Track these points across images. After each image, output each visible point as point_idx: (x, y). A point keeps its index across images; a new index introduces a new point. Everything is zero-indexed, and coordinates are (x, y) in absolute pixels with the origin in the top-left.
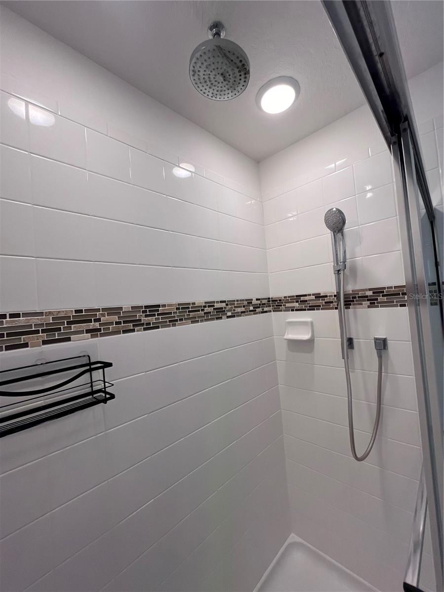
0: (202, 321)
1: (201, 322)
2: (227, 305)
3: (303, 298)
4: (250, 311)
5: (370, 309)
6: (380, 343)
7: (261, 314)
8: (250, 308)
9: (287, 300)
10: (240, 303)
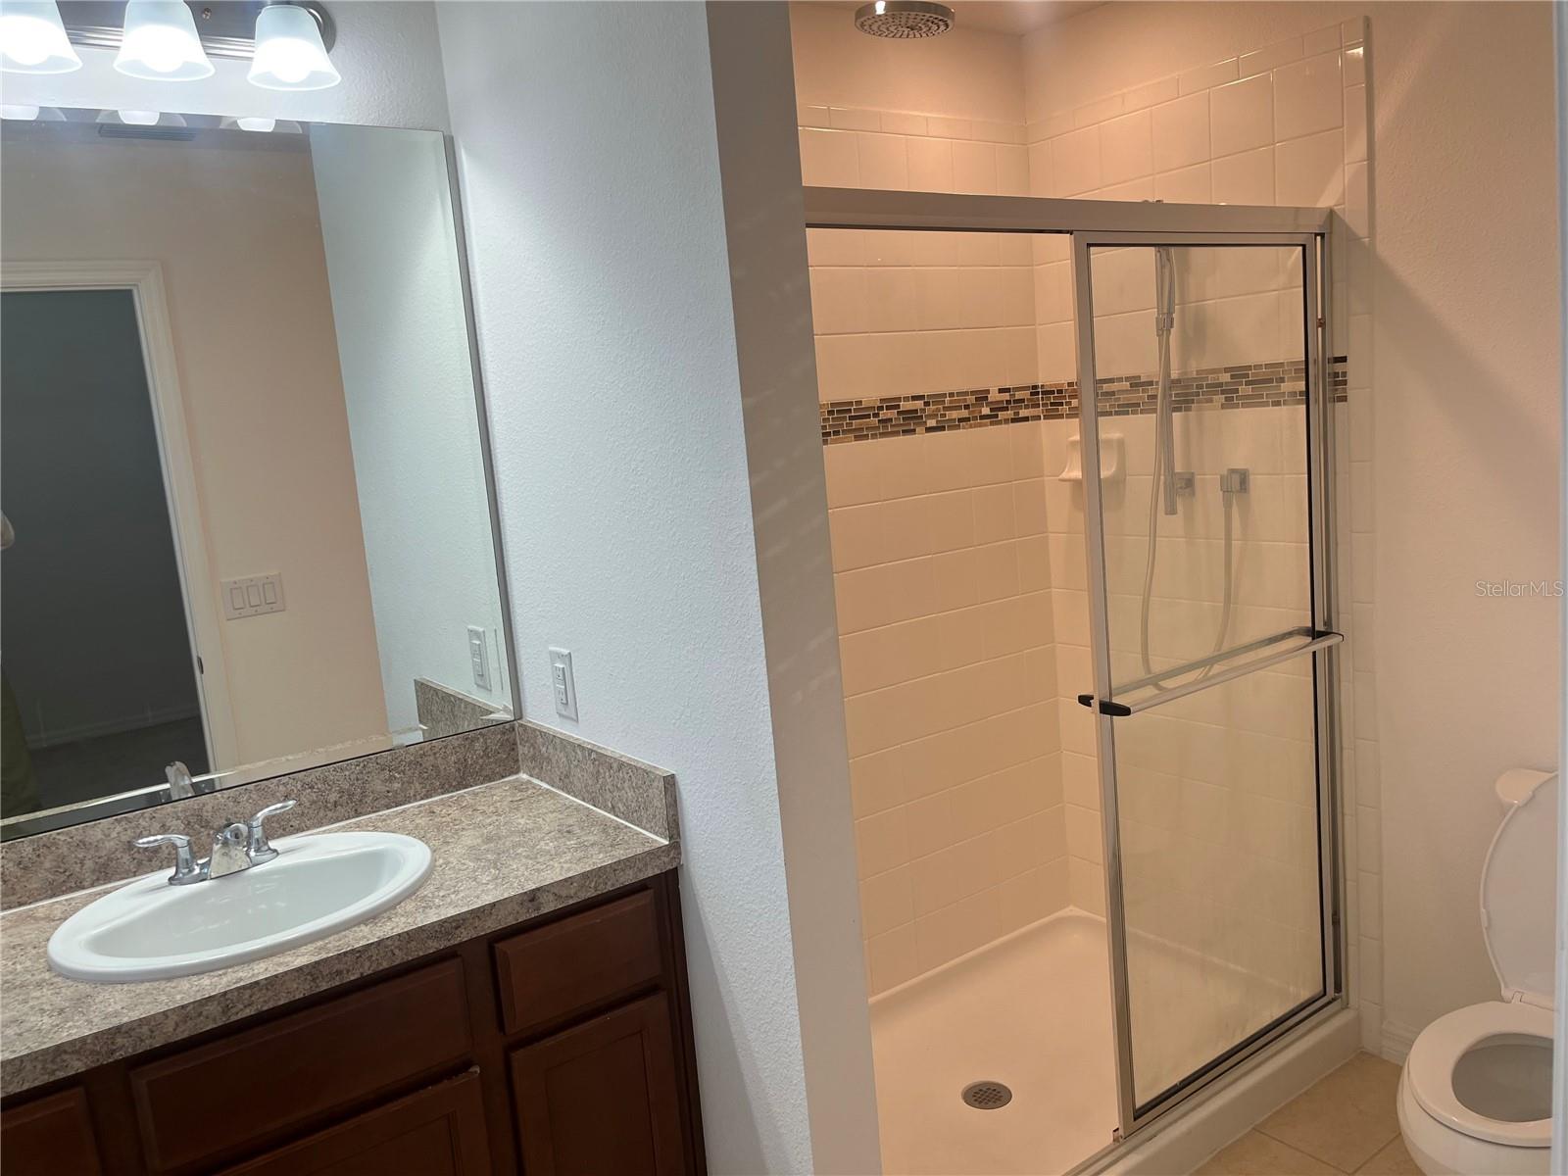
0: (874, 436)
1: (872, 438)
2: (927, 404)
3: (1106, 387)
4: (983, 417)
5: (1223, 411)
6: (1236, 478)
7: (1011, 425)
8: (983, 409)
9: (1073, 390)
10: (958, 400)
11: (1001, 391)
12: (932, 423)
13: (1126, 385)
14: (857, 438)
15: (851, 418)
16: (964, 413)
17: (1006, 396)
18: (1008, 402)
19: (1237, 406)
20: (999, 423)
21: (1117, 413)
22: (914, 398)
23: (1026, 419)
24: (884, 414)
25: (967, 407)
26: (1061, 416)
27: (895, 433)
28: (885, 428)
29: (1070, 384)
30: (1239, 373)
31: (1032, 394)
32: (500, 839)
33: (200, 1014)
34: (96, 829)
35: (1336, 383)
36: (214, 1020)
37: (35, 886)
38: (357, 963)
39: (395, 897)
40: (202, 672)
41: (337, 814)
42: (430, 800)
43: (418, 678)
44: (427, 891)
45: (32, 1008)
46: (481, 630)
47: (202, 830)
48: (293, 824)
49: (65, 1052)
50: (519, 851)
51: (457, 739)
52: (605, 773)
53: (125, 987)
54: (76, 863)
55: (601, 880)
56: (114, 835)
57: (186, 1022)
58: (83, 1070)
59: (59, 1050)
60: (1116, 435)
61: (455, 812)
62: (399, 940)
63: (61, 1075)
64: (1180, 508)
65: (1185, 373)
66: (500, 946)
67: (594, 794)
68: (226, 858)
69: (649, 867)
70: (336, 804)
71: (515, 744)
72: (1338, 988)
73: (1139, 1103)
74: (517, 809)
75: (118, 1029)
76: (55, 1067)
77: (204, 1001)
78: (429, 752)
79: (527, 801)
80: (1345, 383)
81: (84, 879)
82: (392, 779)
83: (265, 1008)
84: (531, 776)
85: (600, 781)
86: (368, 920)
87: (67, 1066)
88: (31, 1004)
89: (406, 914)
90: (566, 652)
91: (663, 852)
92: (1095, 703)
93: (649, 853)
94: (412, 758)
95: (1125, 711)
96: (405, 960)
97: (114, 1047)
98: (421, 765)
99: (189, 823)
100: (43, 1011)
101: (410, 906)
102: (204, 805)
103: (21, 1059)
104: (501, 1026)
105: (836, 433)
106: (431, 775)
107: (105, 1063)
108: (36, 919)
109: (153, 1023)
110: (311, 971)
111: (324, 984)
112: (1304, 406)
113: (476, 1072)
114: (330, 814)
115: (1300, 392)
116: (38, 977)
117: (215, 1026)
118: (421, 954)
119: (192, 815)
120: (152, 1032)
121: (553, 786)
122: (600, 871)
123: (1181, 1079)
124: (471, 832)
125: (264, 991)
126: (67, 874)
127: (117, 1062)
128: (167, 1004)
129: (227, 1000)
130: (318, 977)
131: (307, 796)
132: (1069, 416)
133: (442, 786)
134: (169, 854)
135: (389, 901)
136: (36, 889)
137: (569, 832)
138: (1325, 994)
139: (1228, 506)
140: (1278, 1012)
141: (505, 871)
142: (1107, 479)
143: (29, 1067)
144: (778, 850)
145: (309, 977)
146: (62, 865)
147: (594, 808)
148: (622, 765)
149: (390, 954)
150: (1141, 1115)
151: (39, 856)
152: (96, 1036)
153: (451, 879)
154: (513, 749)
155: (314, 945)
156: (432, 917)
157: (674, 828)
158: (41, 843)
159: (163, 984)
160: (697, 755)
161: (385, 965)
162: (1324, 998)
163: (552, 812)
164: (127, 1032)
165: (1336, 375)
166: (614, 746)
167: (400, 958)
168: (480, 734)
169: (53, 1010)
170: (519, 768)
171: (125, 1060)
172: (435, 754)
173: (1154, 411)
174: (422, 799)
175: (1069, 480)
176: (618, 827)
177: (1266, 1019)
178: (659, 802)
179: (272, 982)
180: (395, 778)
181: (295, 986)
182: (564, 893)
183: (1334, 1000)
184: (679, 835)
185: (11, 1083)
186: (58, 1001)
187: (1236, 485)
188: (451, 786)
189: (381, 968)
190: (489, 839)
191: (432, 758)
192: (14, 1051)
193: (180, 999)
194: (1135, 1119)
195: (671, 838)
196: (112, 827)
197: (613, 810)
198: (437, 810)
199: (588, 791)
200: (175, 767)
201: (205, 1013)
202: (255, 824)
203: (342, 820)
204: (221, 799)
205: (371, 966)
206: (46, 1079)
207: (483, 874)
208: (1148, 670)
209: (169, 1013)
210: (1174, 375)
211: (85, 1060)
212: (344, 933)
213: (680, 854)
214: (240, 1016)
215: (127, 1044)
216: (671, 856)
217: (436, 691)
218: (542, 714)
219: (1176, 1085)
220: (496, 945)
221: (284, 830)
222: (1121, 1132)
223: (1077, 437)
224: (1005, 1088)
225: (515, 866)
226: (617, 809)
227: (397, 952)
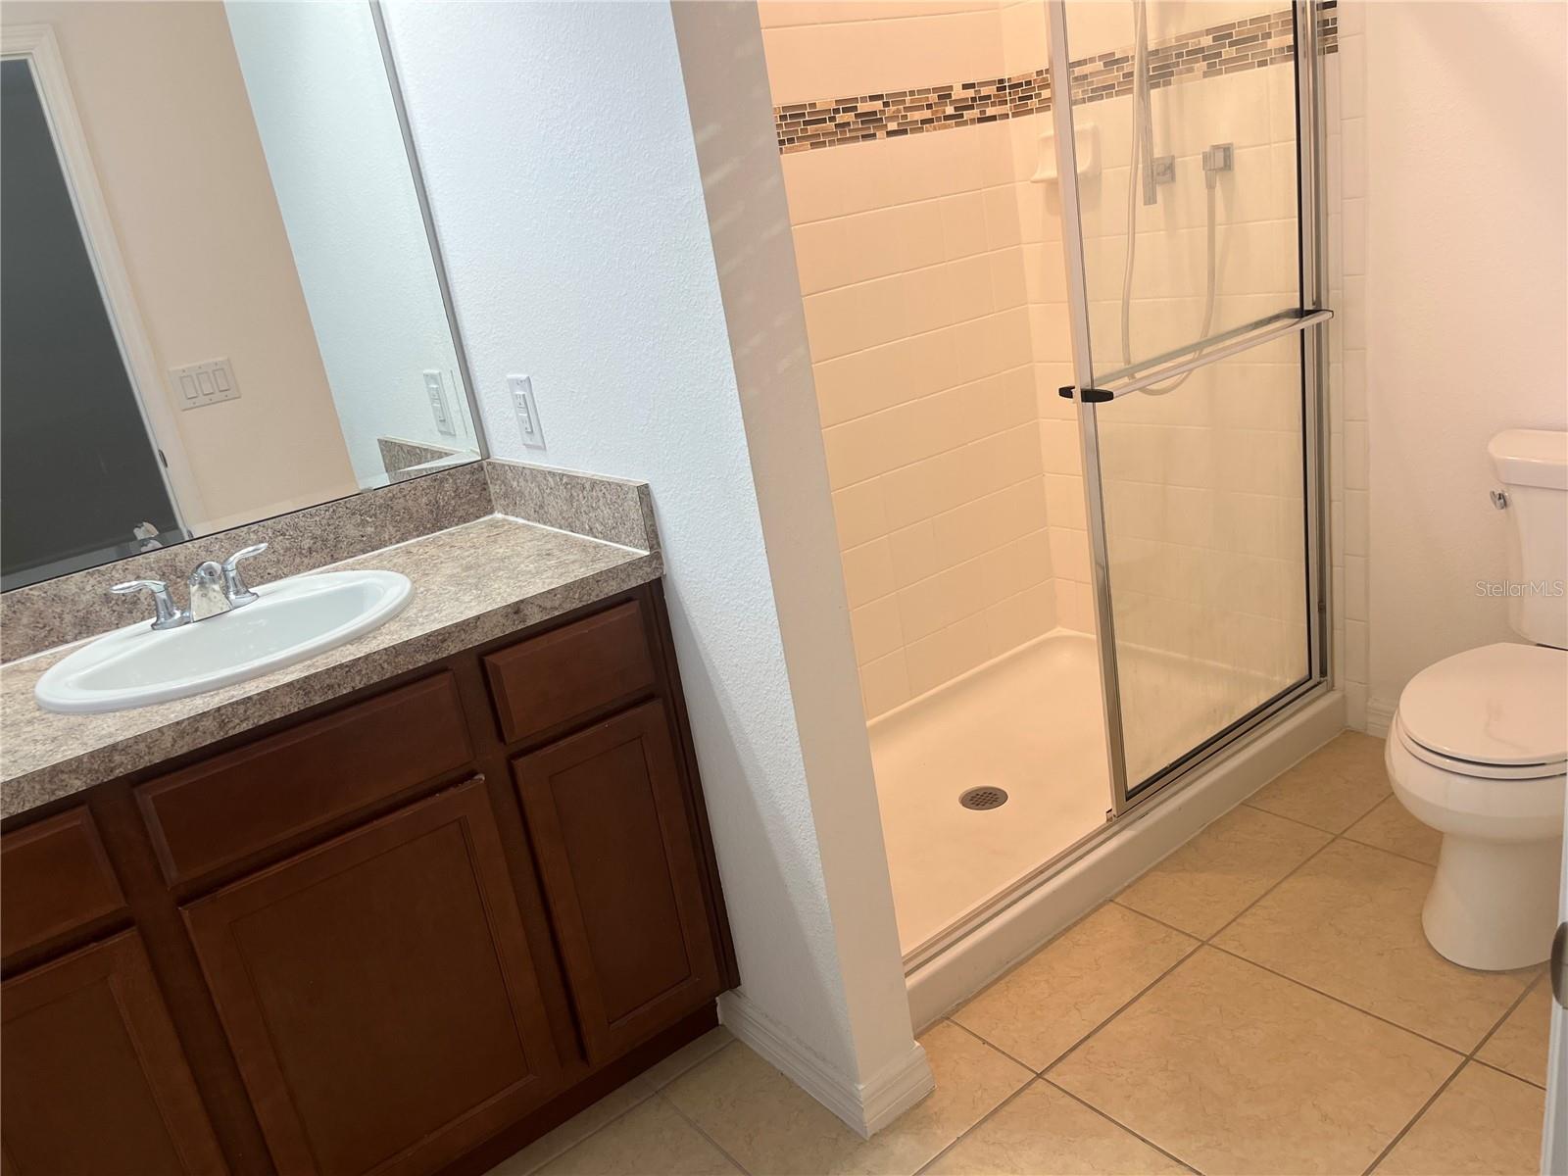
0: (832, 143)
2: (886, 104)
3: (1078, 71)
4: (948, 118)
5: (1206, 79)
6: (1220, 155)
7: (978, 125)
8: (947, 108)
9: (1044, 79)
10: (916, 99)
11: (966, 87)
12: (893, 126)
13: (1099, 65)
14: (814, 145)
15: (806, 123)
16: (927, 114)
17: (971, 93)
18: (974, 99)
19: (1219, 72)
20: (965, 123)
21: (1091, 99)
22: (873, 98)
23: (993, 118)
24: (841, 118)
25: (929, 107)
26: (1030, 111)
27: (854, 139)
28: (843, 134)
29: (1039, 73)
30: (1222, 35)
31: (998, 89)
32: (479, 566)
33: (197, 730)
34: (68, 582)
35: (1326, 32)
36: (212, 734)
37: (16, 642)
38: (347, 677)
39: (380, 619)
40: (166, 465)
41: (313, 560)
42: (407, 543)
43: (381, 438)
44: (411, 613)
45: (24, 740)
46: (436, 372)
47: (179, 580)
48: (271, 572)
49: (62, 772)
50: (500, 574)
51: (425, 481)
52: (578, 495)
53: (118, 714)
54: (55, 618)
55: (584, 591)
56: (88, 588)
57: (183, 737)
58: (84, 788)
59: (55, 771)
60: (1089, 125)
61: (432, 550)
62: (386, 654)
63: (61, 794)
64: (1160, 197)
65: (1164, 41)
66: (490, 659)
67: (570, 520)
68: (204, 599)
69: (632, 577)
70: (310, 550)
71: (486, 484)
72: (1323, 673)
73: (1131, 786)
74: (495, 542)
75: (114, 747)
76: (54, 787)
77: (198, 718)
78: (399, 495)
79: (503, 535)
80: (1335, 31)
81: (66, 634)
82: (364, 523)
83: (262, 722)
84: (506, 514)
85: (575, 504)
86: (352, 641)
87: (66, 786)
88: (24, 737)
89: (391, 633)
90: (524, 376)
91: (645, 562)
92: (1077, 393)
93: (630, 563)
94: (382, 501)
95: (1107, 396)
96: (395, 674)
97: (113, 765)
98: (392, 508)
99: (164, 574)
100: (36, 741)
101: (394, 626)
102: (176, 555)
103: (18, 780)
104: (501, 737)
105: (791, 140)
106: (403, 518)
107: (105, 780)
108: (22, 672)
109: (149, 740)
110: (304, 685)
111: (318, 698)
112: (1293, 63)
113: (481, 779)
114: (306, 561)
115: (1288, 47)
116: (28, 716)
117: (213, 741)
118: (411, 668)
119: (165, 566)
120: (150, 748)
121: (528, 520)
122: (582, 583)
123: (1171, 762)
124: (451, 564)
125: (258, 706)
126: (47, 629)
127: (118, 779)
128: (161, 722)
129: (222, 715)
130: (310, 692)
131: (281, 543)
132: (1039, 110)
133: (417, 528)
134: (149, 605)
135: (374, 622)
136: (18, 645)
137: (548, 555)
138: (1311, 678)
139: (1211, 187)
140: (1264, 698)
141: (487, 590)
142: (1085, 174)
143: (27, 788)
144: (758, 540)
145: (301, 692)
146: (40, 620)
147: (573, 534)
148: (594, 484)
149: (379, 668)
150: (1131, 797)
151: (14, 612)
152: (92, 755)
153: (434, 602)
154: (485, 489)
155: (302, 665)
156: (417, 632)
157: (653, 537)
158: (15, 599)
159: (155, 708)
160: (668, 458)
161: (375, 679)
162: (1311, 681)
163: (530, 541)
164: (123, 750)
165: (1326, 23)
166: (586, 468)
167: (389, 672)
168: (449, 474)
169: (46, 740)
170: (492, 507)
171: (127, 777)
172: (405, 496)
173: (1130, 91)
174: (398, 542)
175: (1042, 181)
176: (597, 547)
177: (1253, 704)
178: (635, 514)
179: (265, 697)
180: (368, 522)
181: (288, 700)
182: (548, 605)
183: (1319, 683)
184: (658, 544)
185: (11, 803)
186: (50, 732)
187: (1220, 163)
188: (425, 528)
189: (372, 682)
190: (468, 568)
191: (402, 500)
192: (10, 775)
193: (173, 718)
194: (1127, 800)
195: (651, 548)
196: (86, 580)
197: (591, 532)
198: (414, 550)
199: (563, 518)
200: (143, 528)
201: (201, 729)
202: (229, 567)
203: (319, 566)
204: (192, 549)
205: (362, 680)
206: (47, 799)
207: (465, 594)
208: (1128, 362)
209: (165, 730)
210: (1151, 47)
211: (84, 779)
212: (331, 653)
213: (662, 564)
214: (237, 731)
215: (126, 762)
216: (653, 566)
217: (401, 446)
218: (509, 450)
219: (1166, 768)
220: (486, 658)
221: (262, 577)
222: (1114, 812)
223: (1051, 132)
224: (1000, 790)
225: (496, 586)
226: (594, 530)
227: (386, 666)
